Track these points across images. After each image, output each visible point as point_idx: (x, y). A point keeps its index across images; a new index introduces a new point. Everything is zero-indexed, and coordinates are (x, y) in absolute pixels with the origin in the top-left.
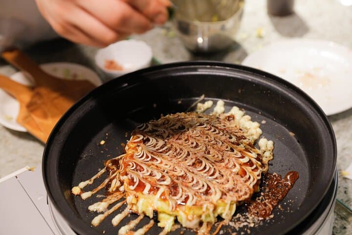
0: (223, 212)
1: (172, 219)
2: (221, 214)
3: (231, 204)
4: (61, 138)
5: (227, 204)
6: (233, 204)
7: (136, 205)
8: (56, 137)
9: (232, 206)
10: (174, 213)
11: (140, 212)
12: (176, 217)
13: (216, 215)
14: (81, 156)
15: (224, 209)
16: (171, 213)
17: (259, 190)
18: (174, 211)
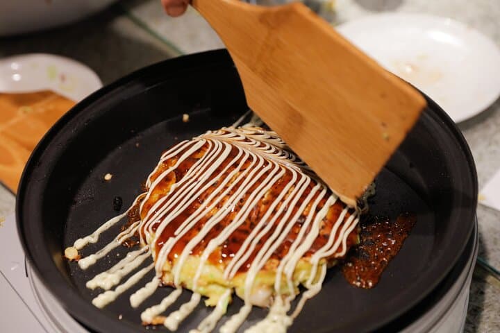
0: (306, 278)
1: (228, 292)
2: (305, 281)
3: (319, 265)
4: (43, 172)
5: (312, 265)
6: (322, 265)
7: (169, 272)
8: (36, 171)
9: (320, 267)
10: (231, 283)
11: (177, 283)
12: (234, 289)
13: (297, 283)
14: (76, 199)
15: (308, 274)
16: (227, 283)
17: (359, 242)
18: (231, 280)
